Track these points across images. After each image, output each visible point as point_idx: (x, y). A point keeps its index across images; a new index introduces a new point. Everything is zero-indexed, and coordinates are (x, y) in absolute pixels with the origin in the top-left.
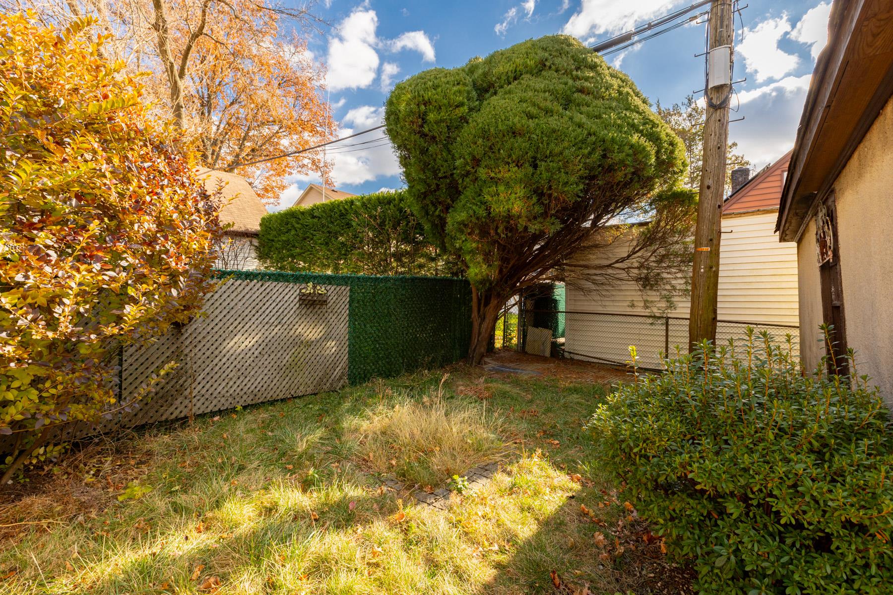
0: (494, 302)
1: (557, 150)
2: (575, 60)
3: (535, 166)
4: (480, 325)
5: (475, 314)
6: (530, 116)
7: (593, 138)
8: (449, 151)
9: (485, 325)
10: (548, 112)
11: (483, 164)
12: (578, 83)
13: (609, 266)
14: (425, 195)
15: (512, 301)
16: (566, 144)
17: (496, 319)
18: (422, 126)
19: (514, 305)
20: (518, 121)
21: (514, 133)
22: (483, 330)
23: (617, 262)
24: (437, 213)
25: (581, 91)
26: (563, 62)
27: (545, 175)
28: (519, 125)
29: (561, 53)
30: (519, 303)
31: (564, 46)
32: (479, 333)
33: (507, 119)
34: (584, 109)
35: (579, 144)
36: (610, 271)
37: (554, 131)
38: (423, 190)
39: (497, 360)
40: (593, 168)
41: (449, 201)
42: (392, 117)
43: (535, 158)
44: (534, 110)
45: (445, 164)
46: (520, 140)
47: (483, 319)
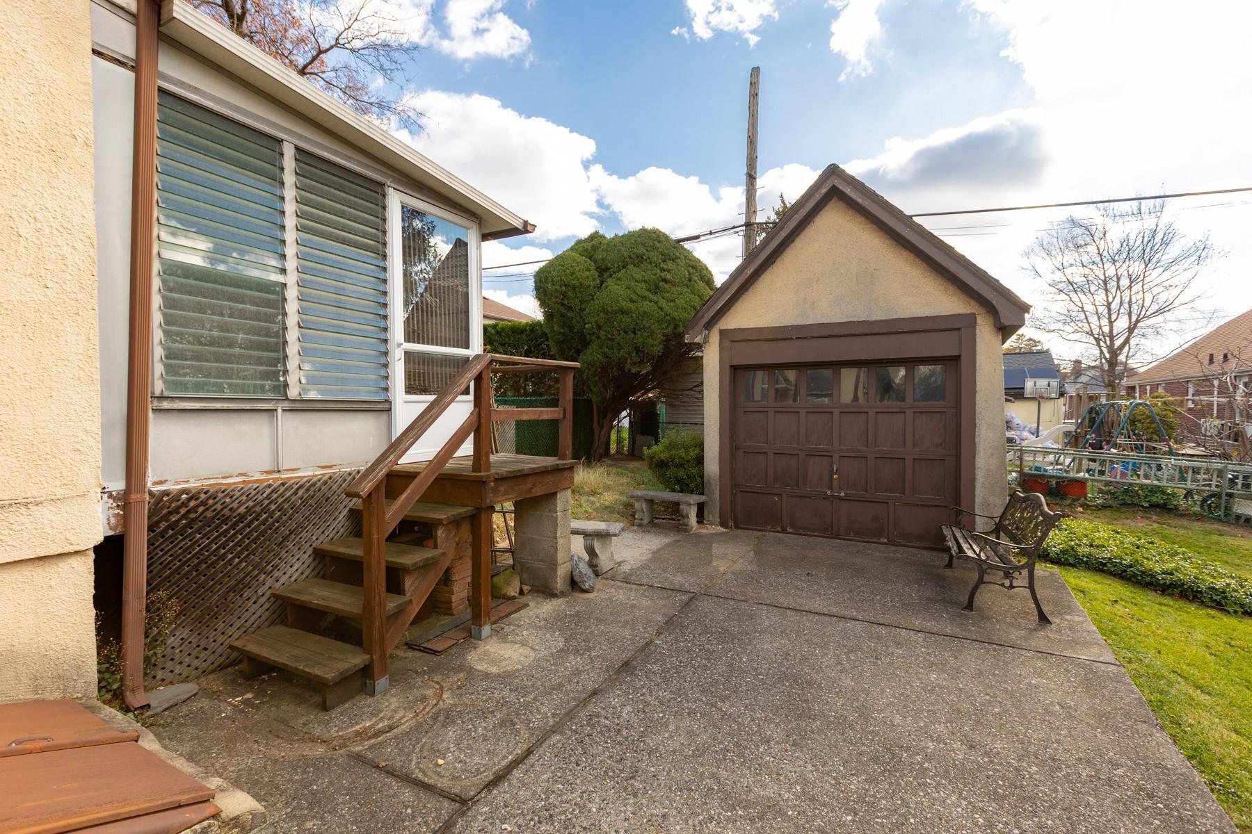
0: (609, 416)
1: (647, 325)
2: (662, 255)
3: (635, 333)
4: (600, 432)
5: (595, 425)
6: (632, 301)
7: (668, 318)
8: (581, 317)
9: (603, 432)
10: (644, 298)
11: (603, 329)
12: (663, 275)
13: (691, 389)
14: (562, 342)
15: (624, 413)
16: (652, 321)
17: (612, 427)
18: (563, 299)
19: (625, 417)
20: (625, 304)
21: (622, 312)
22: (602, 437)
23: (695, 387)
24: (571, 354)
25: (666, 281)
26: (655, 256)
27: (641, 340)
28: (625, 308)
29: (654, 248)
30: (629, 415)
31: (656, 243)
32: (599, 439)
33: (618, 302)
34: (666, 295)
35: (660, 321)
36: (691, 393)
37: (645, 313)
38: (562, 339)
39: (612, 460)
40: (668, 336)
41: (580, 347)
42: (541, 290)
43: (635, 329)
44: (635, 298)
45: (578, 325)
46: (625, 316)
47: (602, 428)
